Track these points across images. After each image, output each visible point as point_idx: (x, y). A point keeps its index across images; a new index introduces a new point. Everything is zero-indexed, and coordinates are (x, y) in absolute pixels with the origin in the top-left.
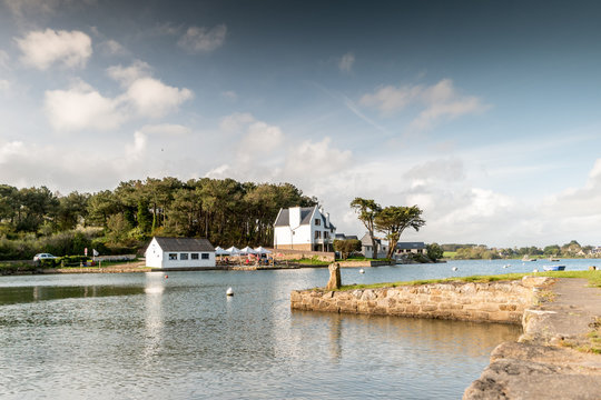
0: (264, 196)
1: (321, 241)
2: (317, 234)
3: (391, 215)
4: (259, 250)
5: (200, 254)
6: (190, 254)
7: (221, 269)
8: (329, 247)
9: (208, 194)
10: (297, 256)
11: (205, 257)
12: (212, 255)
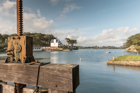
0: (48, 37)
1: (60, 46)
2: (59, 45)
3: (72, 41)
4: (49, 47)
5: (39, 48)
6: (37, 48)
7: (43, 51)
8: (61, 47)
9: (37, 36)
10: (55, 49)
11: (40, 49)
12: (41, 48)
